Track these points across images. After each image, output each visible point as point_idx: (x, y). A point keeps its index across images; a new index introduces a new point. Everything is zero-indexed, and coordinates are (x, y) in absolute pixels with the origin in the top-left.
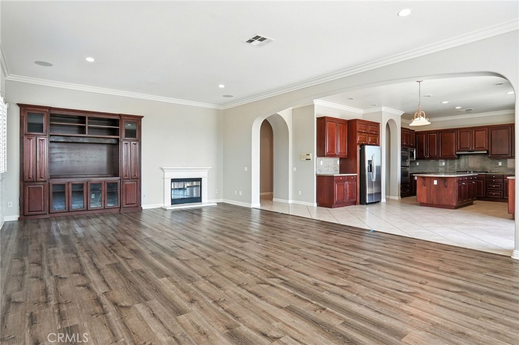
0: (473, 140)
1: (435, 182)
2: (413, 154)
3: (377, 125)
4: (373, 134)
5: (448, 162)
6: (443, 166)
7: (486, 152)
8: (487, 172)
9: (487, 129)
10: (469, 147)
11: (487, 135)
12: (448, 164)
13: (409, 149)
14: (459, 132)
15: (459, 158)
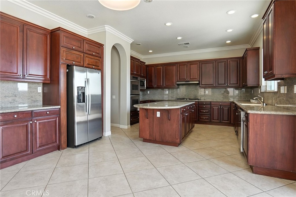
0: (189, 72)
1: (158, 114)
2: (144, 83)
3: (100, 46)
4: (92, 55)
5: (170, 90)
6: (167, 94)
7: (198, 82)
8: (198, 99)
9: (198, 63)
10: (186, 78)
11: (198, 68)
12: (170, 93)
13: (139, 78)
14: (178, 65)
15: (178, 88)
